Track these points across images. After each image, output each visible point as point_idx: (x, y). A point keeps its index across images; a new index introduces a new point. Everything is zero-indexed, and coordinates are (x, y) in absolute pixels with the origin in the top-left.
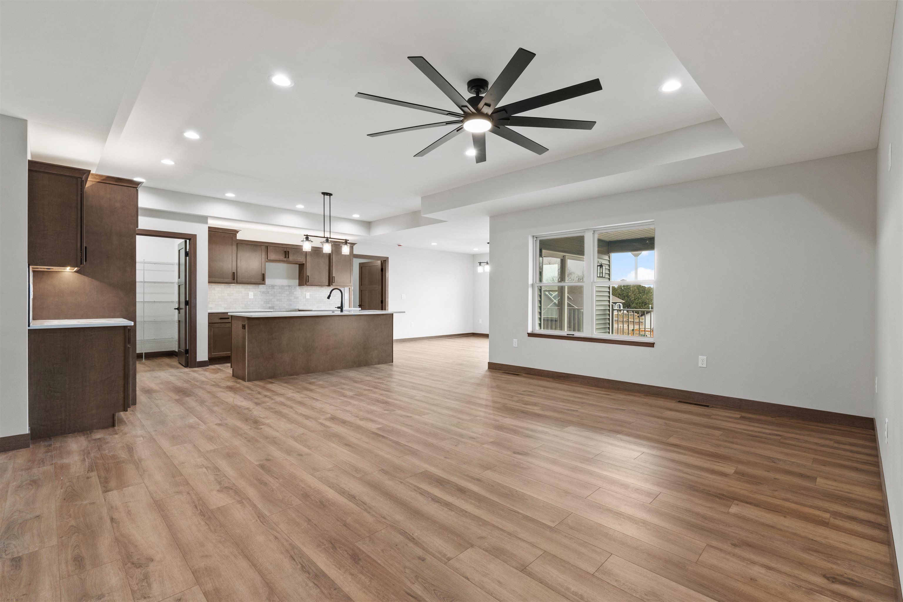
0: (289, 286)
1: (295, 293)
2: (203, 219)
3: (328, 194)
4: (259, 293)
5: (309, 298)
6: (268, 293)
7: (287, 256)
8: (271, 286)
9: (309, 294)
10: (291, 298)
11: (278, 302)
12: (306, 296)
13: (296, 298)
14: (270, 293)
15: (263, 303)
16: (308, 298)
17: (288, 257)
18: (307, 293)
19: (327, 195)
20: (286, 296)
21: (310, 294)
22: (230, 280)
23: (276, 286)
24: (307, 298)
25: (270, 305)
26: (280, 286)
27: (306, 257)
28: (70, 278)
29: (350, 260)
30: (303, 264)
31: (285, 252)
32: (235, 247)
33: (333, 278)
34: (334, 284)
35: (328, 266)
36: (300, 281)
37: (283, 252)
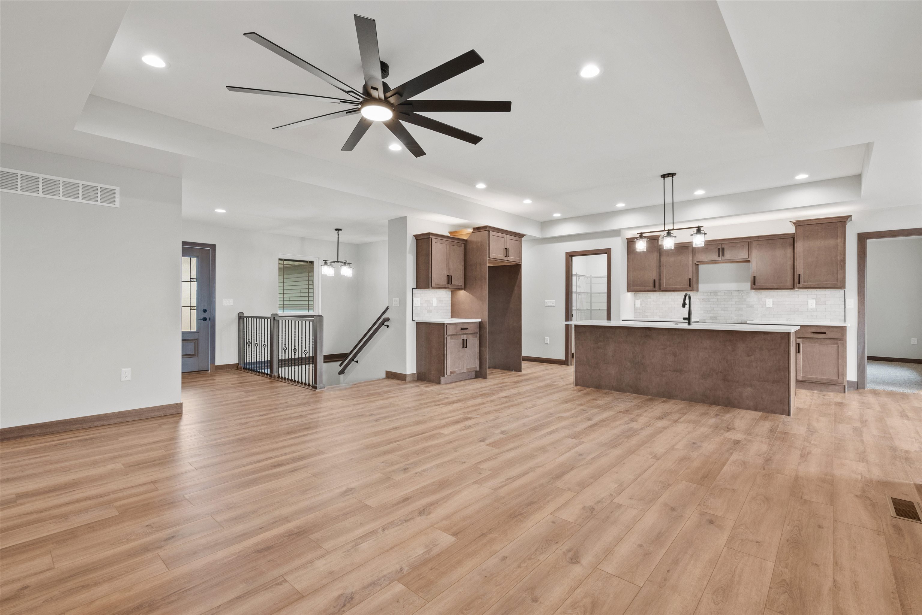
0: (739, 291)
1: (748, 300)
2: (617, 233)
3: (670, 175)
4: (698, 300)
5: (771, 306)
6: (708, 300)
7: (721, 254)
8: (713, 292)
9: (771, 301)
10: (741, 306)
11: (723, 312)
12: (766, 304)
13: (750, 306)
14: (712, 300)
15: (703, 312)
16: (769, 306)
17: (723, 255)
18: (767, 300)
19: (668, 176)
20: (734, 304)
21: (773, 302)
22: (651, 287)
23: (720, 291)
24: (767, 306)
25: (712, 315)
26: (726, 291)
27: (751, 252)
28: (462, 294)
29: (837, 245)
30: (749, 261)
31: (719, 249)
32: (656, 253)
33: (798, 276)
34: (801, 286)
35: (792, 259)
36: (754, 284)
37: (717, 250)
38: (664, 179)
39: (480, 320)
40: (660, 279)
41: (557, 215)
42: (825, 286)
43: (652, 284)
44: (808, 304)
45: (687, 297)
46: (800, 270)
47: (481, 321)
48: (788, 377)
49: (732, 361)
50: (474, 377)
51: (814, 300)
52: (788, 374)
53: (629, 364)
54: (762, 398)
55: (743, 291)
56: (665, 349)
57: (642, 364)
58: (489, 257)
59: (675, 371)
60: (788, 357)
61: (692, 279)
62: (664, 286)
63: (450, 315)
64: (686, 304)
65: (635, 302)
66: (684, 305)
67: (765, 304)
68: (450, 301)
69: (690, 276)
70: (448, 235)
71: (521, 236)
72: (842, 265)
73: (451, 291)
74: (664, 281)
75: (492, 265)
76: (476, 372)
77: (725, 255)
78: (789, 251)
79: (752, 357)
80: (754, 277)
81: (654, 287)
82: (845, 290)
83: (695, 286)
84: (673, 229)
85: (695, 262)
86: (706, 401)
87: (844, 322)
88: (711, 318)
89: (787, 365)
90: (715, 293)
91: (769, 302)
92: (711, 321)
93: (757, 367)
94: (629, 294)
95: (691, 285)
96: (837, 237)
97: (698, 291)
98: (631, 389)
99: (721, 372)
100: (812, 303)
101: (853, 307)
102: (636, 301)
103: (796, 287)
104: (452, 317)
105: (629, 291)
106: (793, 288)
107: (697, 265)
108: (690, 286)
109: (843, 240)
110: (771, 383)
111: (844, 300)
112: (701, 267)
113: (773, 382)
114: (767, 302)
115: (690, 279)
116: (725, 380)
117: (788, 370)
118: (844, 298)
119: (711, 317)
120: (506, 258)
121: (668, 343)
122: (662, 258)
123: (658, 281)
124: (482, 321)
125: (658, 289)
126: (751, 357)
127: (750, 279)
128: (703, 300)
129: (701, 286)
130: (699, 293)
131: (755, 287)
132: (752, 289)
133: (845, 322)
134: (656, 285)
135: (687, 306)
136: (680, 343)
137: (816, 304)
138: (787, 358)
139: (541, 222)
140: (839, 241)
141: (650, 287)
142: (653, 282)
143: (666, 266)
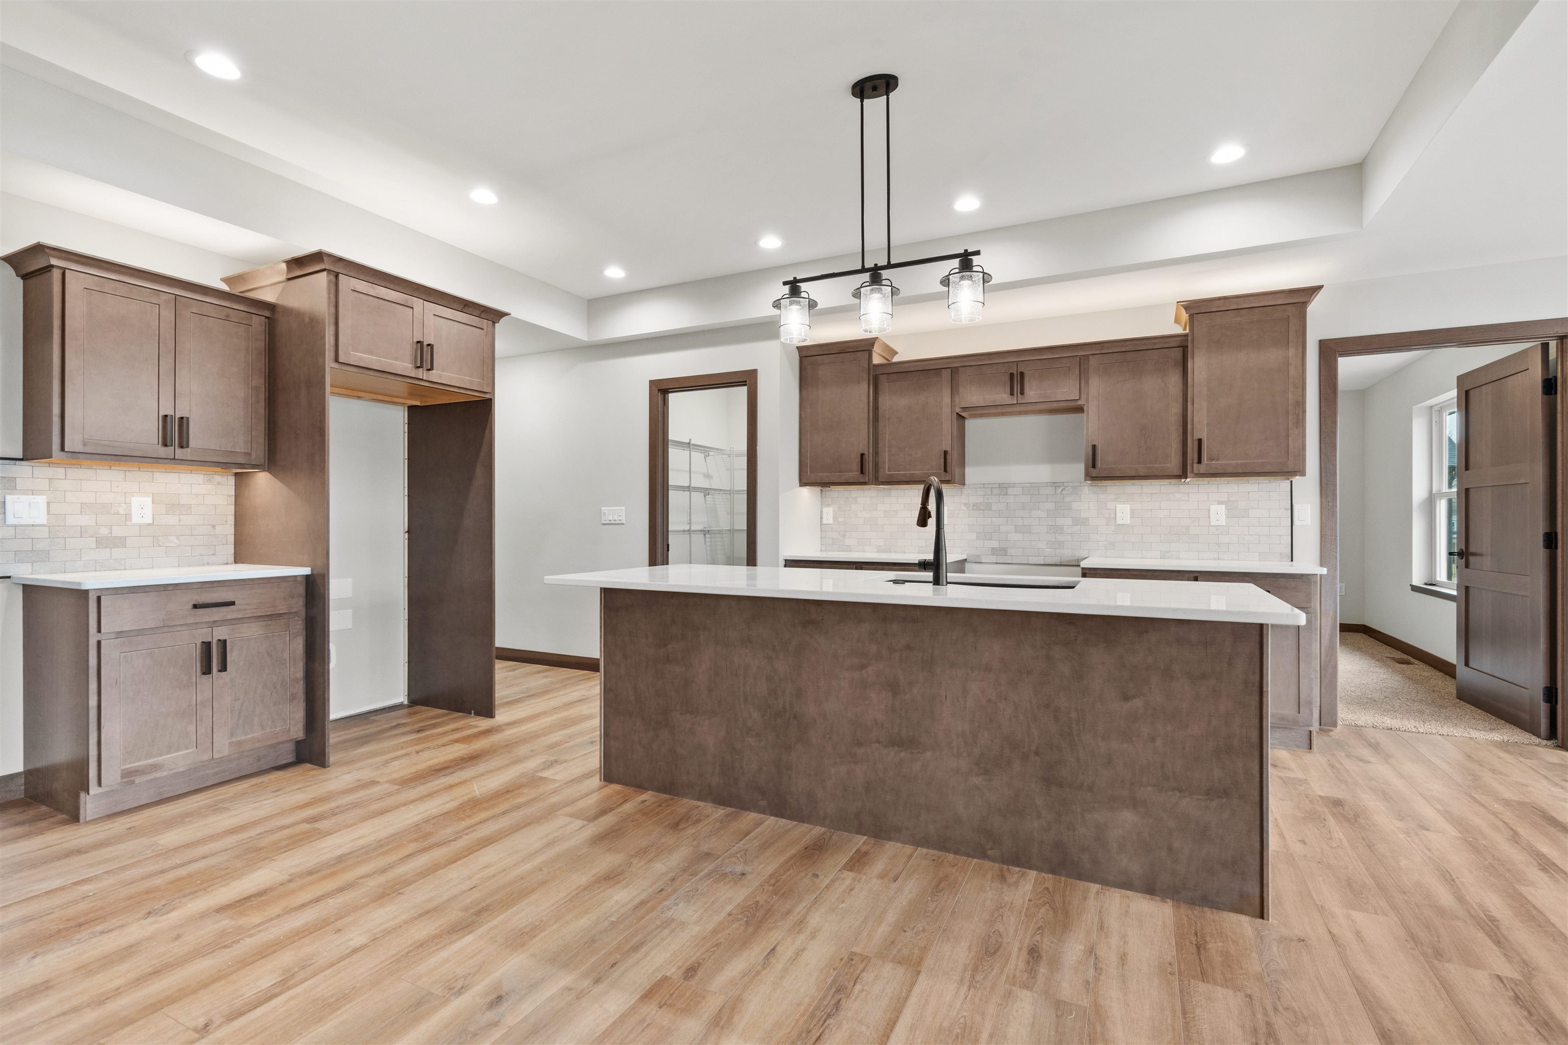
0: (1055, 485)
1: (1075, 505)
2: (770, 329)
3: (879, 85)
4: (964, 508)
5: (1127, 521)
6: (988, 507)
7: (1017, 388)
8: (998, 486)
9: (1127, 508)
10: (1060, 521)
11: (1019, 536)
12: (1115, 518)
13: (1079, 521)
14: (994, 507)
15: (974, 536)
16: (1123, 522)
17: (1022, 393)
18: (1118, 505)
20: (1046, 516)
21: (1133, 511)
22: (855, 474)
23: (1013, 485)
24: (1119, 522)
25: (995, 544)
26: (1028, 485)
27: (1087, 383)
28: (263, 480)
29: (1288, 364)
30: (1079, 410)
31: (1012, 375)
32: (866, 386)
33: (1196, 444)
34: (1202, 468)
35: (1181, 400)
36: (1094, 466)
37: (1007, 378)
38: (862, 102)
39: (306, 571)
40: (876, 453)
41: (615, 273)
42: (1258, 470)
43: (856, 465)
44: (1209, 516)
45: (932, 494)
46: (1201, 428)
47: (309, 573)
48: (1257, 779)
49: (1073, 715)
50: (290, 760)
51: (1224, 506)
52: (1257, 768)
53: (756, 715)
54: (1170, 849)
55: (1065, 484)
56: (862, 667)
57: (795, 717)
58: (336, 360)
59: (897, 743)
60: (1257, 704)
61: (950, 452)
62: (886, 471)
63: (233, 551)
64: (930, 516)
65: (821, 512)
66: (923, 521)
67: (1113, 516)
68: (233, 507)
69: (946, 446)
70: (224, 287)
71: (494, 315)
72: (1298, 415)
73: (236, 474)
74: (885, 458)
75: (418, 403)
76: (298, 743)
77: (1025, 391)
78: (1174, 380)
79: (1138, 703)
80: (1094, 447)
81: (862, 472)
82: (1291, 482)
83: (957, 471)
84: (890, 266)
85: (958, 410)
86: (990, 852)
87: (1290, 560)
88: (994, 551)
89: (1255, 734)
90: (1003, 488)
91: (1124, 512)
92: (993, 559)
93: (1153, 739)
94: (806, 490)
95: (948, 469)
96: (1286, 344)
97: (964, 484)
98: (762, 800)
99: (1037, 753)
100: (1218, 514)
101: (1309, 524)
102: (825, 509)
103: (1192, 472)
104: (239, 558)
105: (803, 483)
106: (1183, 474)
107: (961, 418)
108: (945, 470)
109: (1300, 350)
110: (1200, 797)
111: (1290, 507)
112: (971, 425)
113: (1207, 795)
114: (1117, 511)
115: (946, 452)
116: (1050, 780)
117: (1257, 754)
118: (1290, 501)
119: (993, 549)
120: (420, 373)
121: (874, 648)
122: (880, 399)
123: (871, 459)
124: (314, 573)
125: (871, 477)
126: (1134, 700)
127: (1084, 451)
128: (975, 507)
129: (972, 473)
130: (966, 490)
131: (1094, 472)
132: (1088, 478)
133: (1292, 561)
134: (866, 470)
135: (932, 522)
136: (908, 647)
137: (1228, 517)
138: (1254, 711)
139: (589, 301)
140: (1292, 352)
141: (851, 472)
142: (859, 459)
143: (889, 419)
